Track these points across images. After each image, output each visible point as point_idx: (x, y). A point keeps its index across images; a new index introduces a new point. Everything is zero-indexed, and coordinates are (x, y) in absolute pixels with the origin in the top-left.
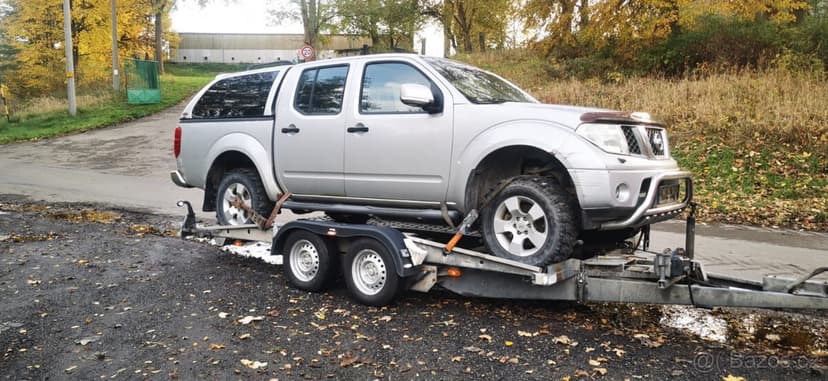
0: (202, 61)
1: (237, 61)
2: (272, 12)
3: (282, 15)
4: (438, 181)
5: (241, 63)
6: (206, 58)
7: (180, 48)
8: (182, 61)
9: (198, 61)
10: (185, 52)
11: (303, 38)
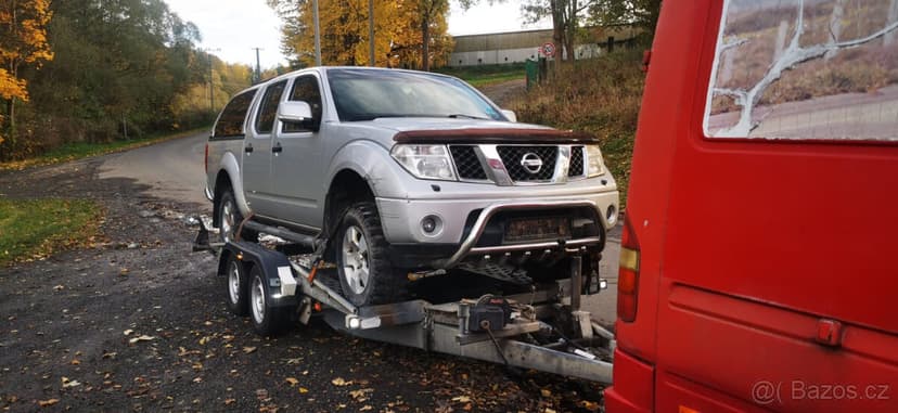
0: (476, 63)
1: (510, 61)
2: (530, 9)
3: (539, 11)
4: (315, 206)
5: (515, 63)
6: (480, 60)
7: (455, 52)
8: (458, 64)
9: (472, 64)
10: (460, 56)
11: (552, 34)
